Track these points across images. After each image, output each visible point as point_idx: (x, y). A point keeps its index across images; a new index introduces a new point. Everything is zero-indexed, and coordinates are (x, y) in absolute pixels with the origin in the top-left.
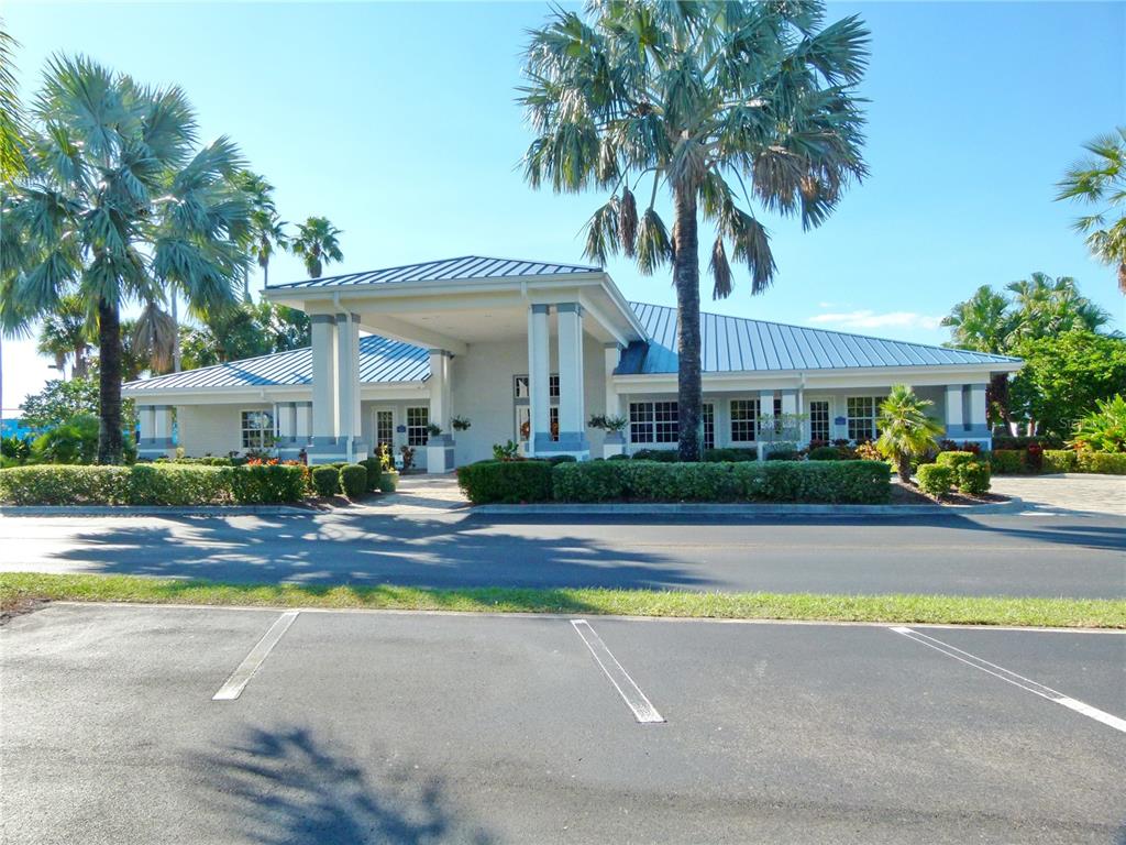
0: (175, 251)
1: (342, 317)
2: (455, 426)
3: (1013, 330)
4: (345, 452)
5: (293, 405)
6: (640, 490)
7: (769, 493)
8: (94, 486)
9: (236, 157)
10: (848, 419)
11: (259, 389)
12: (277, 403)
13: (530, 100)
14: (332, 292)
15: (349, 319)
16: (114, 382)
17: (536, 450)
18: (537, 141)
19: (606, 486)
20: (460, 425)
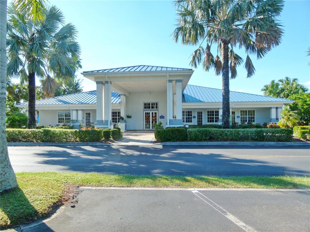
0: (59, 59)
1: (107, 82)
2: (127, 117)
3: (282, 92)
4: (108, 125)
5: (77, 110)
6: (216, 137)
7: (256, 138)
8: (29, 136)
9: (74, 30)
10: (240, 116)
11: (66, 105)
12: (72, 110)
13: (180, 14)
14: (105, 74)
15: (109, 83)
16: (33, 101)
17: (169, 125)
18: (177, 28)
19: (205, 136)
20: (129, 117)
